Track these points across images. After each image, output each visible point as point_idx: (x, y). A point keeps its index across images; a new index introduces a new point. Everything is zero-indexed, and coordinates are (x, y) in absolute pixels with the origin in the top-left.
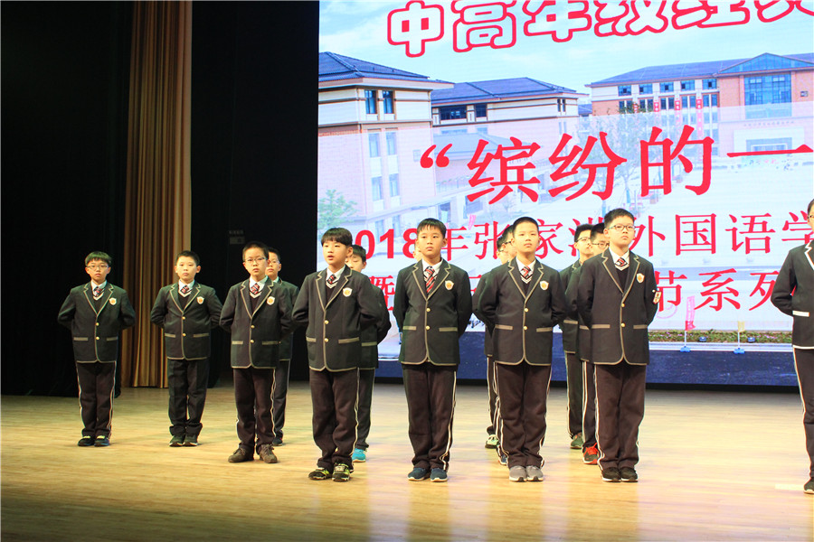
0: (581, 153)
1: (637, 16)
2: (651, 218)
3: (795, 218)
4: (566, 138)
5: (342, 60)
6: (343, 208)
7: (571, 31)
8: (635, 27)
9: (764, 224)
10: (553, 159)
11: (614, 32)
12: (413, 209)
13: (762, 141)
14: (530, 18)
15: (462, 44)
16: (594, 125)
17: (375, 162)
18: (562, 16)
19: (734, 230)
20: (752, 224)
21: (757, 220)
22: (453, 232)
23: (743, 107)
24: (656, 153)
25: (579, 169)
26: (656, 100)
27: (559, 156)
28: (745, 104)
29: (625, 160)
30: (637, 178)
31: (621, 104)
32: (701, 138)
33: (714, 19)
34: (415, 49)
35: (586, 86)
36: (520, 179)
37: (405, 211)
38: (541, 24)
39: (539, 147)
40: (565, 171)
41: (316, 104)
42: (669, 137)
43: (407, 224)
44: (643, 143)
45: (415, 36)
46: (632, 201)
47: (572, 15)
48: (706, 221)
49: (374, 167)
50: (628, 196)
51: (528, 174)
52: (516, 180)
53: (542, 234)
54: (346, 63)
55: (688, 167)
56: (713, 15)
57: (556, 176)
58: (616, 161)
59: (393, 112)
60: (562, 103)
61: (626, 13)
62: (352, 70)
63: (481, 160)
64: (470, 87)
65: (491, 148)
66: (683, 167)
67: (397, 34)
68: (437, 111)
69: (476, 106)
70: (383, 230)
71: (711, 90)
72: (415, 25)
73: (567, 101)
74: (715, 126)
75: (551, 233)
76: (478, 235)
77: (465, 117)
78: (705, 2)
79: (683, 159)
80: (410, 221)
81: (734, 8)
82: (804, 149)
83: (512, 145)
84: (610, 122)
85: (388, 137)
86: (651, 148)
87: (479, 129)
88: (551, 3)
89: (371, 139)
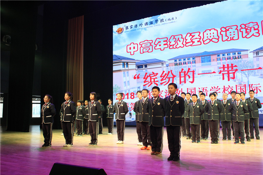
0: (167, 75)
1: (178, 44)
2: (182, 89)
3: (213, 88)
4: (164, 72)
5: (118, 56)
6: (118, 88)
7: (164, 48)
8: (177, 47)
9: (206, 89)
10: (161, 76)
11: (173, 48)
12: (132, 88)
13: (205, 71)
14: (156, 46)
15: (142, 52)
16: (169, 69)
17: (124, 78)
18: (162, 45)
20: (203, 89)
21: (204, 89)
23: (201, 63)
24: (183, 74)
25: (166, 78)
26: (182, 63)
29: (176, 76)
30: (179, 80)
31: (175, 64)
32: (192, 71)
33: (194, 44)
34: (132, 53)
35: (168, 60)
38: (158, 47)
39: (158, 74)
41: (112, 66)
42: (185, 71)
44: (180, 72)
45: (132, 50)
47: (164, 45)
48: (194, 89)
51: (156, 80)
52: (153, 81)
55: (189, 77)
57: (162, 80)
58: (174, 76)
59: (128, 67)
60: (162, 64)
61: (175, 44)
62: (120, 58)
63: (146, 77)
64: (144, 61)
65: (148, 74)
66: (188, 77)
67: (129, 50)
68: (137, 67)
69: (145, 65)
70: (126, 93)
71: (194, 60)
72: (132, 48)
73: (164, 64)
74: (195, 68)
77: (143, 68)
78: (192, 40)
79: (188, 75)
80: (132, 91)
81: (198, 41)
82: (214, 72)
83: (152, 73)
84: (173, 68)
85: (127, 73)
86: (181, 73)
87: (146, 70)
88: (160, 42)
89: (123, 73)
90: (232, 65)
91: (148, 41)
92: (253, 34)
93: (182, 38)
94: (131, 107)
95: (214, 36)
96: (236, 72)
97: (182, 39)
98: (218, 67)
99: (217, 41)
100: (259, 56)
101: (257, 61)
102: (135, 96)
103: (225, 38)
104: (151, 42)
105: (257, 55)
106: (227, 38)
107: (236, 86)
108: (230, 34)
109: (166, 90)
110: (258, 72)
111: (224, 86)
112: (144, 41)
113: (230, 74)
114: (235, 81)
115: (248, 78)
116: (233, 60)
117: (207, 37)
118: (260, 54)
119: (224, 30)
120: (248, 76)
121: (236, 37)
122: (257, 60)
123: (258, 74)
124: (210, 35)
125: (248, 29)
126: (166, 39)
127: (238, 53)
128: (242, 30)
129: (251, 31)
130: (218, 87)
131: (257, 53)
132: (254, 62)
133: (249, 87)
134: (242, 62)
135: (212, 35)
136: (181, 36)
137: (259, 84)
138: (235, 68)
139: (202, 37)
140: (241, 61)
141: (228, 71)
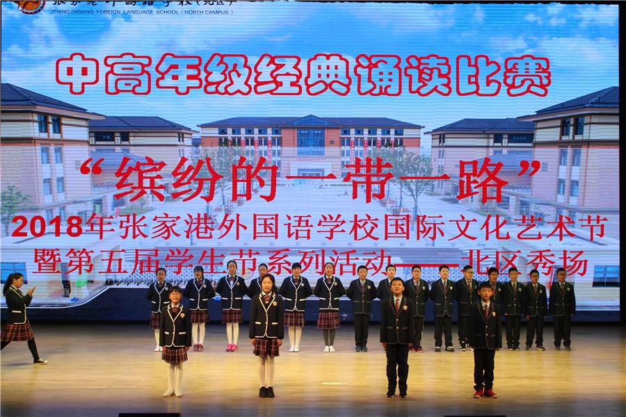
0: (193, 171)
1: (232, 83)
2: (238, 215)
3: (325, 218)
4: (184, 160)
5: (20, 91)
6: (20, 199)
7: (188, 88)
8: (231, 90)
9: (307, 221)
10: (175, 173)
11: (217, 92)
12: (75, 202)
13: (307, 170)
14: (160, 76)
15: (112, 89)
16: (203, 153)
17: (46, 167)
18: (183, 78)
19: (289, 225)
20: (300, 221)
21: (303, 219)
22: (104, 220)
23: (296, 148)
24: (242, 173)
25: (192, 181)
26: (243, 139)
27: (179, 171)
28: (298, 146)
29: (222, 177)
30: (230, 188)
31: (221, 139)
32: (270, 166)
33: (280, 90)
34: (77, 88)
35: (198, 126)
36: (152, 186)
37: (69, 203)
38: (168, 81)
39: (165, 165)
40: (182, 182)
42: (250, 163)
43: (70, 212)
44: (234, 166)
46: (226, 204)
47: (190, 77)
48: (272, 218)
49: (45, 171)
50: (223, 200)
51: (158, 182)
52: (149, 186)
53: (166, 223)
54: (23, 93)
55: (262, 184)
56: (280, 88)
57: (177, 185)
58: (216, 177)
59: (60, 132)
60: (181, 136)
61: (225, 80)
62: (28, 99)
63: (124, 171)
64: (117, 120)
65: (131, 163)
66: (258, 183)
67: (63, 76)
68: (93, 134)
69: (121, 133)
70: (52, 216)
71: (277, 136)
72: (77, 71)
73: (185, 136)
74: (279, 159)
75: (173, 223)
76: (122, 222)
77: (114, 140)
78: (275, 78)
79: (258, 178)
80: (73, 210)
81: (293, 84)
82: (331, 176)
83: (147, 162)
84: (213, 151)
85: (56, 151)
86: (239, 170)
87: (123, 150)
88: (176, 67)
89: (43, 151)
90: (379, 160)
91: (134, 56)
92: (437, 87)
93: (245, 66)
94: (68, 261)
95: (336, 76)
96: (387, 182)
97: (247, 70)
98: (343, 162)
99: (344, 90)
100: (446, 147)
101: (440, 157)
102: (85, 228)
103: (366, 86)
104: (145, 61)
105: (440, 142)
106: (372, 86)
107: (386, 216)
108: (381, 77)
109: (190, 217)
110: (440, 186)
111: (356, 216)
112: (121, 56)
113: (373, 186)
114: (384, 204)
115: (416, 201)
116: (382, 148)
117: (319, 76)
118: (448, 142)
119: (365, 62)
120: (417, 194)
121: (394, 89)
122: (440, 154)
123: (439, 190)
124: (328, 71)
125: (426, 71)
126: (196, 62)
127: (396, 132)
128: (410, 71)
129: (430, 79)
130: (339, 216)
131: (442, 138)
132: (433, 160)
133: (416, 222)
134: (405, 156)
135: (332, 72)
136: (243, 60)
137: (440, 217)
138: (385, 170)
139: (305, 74)
140: (401, 154)
141: (368, 177)
